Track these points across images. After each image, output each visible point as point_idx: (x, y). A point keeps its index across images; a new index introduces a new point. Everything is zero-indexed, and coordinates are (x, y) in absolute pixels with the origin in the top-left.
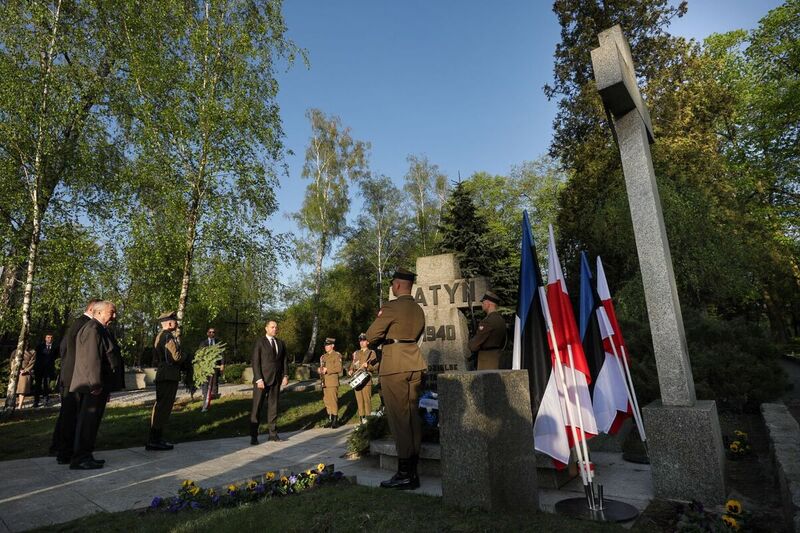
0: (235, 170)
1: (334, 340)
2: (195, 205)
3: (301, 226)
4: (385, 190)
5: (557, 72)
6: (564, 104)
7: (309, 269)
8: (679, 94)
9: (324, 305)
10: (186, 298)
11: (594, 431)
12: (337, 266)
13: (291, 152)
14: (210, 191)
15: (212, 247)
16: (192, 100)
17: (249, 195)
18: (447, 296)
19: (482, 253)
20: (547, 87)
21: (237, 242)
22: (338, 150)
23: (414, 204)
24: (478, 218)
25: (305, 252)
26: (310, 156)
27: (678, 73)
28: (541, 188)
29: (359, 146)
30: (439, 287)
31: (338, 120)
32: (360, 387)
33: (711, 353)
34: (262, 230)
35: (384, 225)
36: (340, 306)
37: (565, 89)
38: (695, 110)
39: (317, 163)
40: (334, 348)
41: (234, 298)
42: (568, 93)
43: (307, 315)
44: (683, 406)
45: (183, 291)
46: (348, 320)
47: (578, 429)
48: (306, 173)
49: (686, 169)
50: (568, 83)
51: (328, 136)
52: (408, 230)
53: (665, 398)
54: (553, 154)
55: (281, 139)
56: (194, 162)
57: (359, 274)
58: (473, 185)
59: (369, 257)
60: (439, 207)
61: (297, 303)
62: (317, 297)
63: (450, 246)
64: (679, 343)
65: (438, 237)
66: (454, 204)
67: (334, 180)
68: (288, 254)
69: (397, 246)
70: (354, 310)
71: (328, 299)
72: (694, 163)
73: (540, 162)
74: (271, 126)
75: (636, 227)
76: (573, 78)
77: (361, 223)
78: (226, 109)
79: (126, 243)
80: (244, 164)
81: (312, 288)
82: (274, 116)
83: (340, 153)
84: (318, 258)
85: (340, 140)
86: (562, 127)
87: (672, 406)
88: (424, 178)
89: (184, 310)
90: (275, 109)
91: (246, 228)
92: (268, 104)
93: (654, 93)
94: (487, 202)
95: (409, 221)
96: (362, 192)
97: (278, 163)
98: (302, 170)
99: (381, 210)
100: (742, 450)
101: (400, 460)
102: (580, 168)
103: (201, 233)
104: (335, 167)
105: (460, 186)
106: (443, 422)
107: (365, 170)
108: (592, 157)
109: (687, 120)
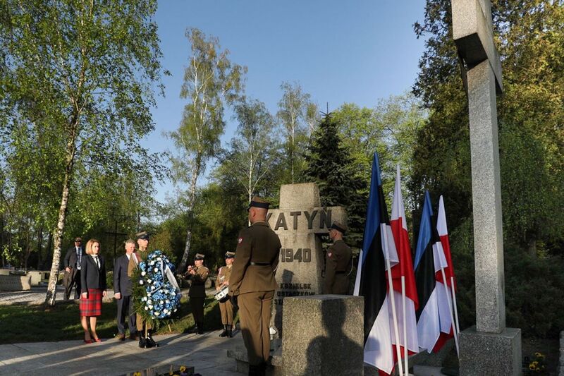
0: (112, 88)
1: (203, 256)
2: (74, 121)
3: (178, 145)
4: (258, 114)
5: (428, 10)
6: (431, 43)
7: (185, 187)
8: (538, 42)
9: (197, 221)
10: (66, 210)
11: (415, 350)
12: (211, 185)
13: (168, 73)
14: (89, 107)
15: (90, 162)
16: (72, 11)
17: (127, 114)
18: (306, 222)
19: (342, 183)
20: (417, 25)
21: (114, 158)
22: (216, 71)
23: (286, 131)
24: (342, 149)
25: (181, 170)
26: (189, 76)
27: (539, 20)
28: (404, 122)
29: (237, 69)
30: (299, 214)
31: (217, 41)
32: (223, 300)
33: (527, 286)
34: (138, 149)
35: (256, 148)
36: (212, 223)
37: (434, 27)
38: (549, 59)
39: (195, 83)
40: (203, 263)
41: (114, 210)
42: (436, 32)
43: (180, 230)
44: (492, 333)
45: (63, 203)
46: (218, 236)
47: (402, 348)
48: (184, 93)
49: (534, 116)
50: (437, 22)
51: (207, 57)
52: (278, 155)
53: (479, 326)
54: (416, 92)
55: (158, 59)
56: (73, 76)
57: (231, 194)
58: (342, 115)
59: (240, 179)
60: (309, 135)
61: (172, 217)
62: (190, 213)
63: (313, 174)
64: (497, 280)
65: (305, 165)
66: (320, 135)
67: (210, 101)
68: (162, 173)
69: (267, 169)
70: (225, 228)
71: (201, 215)
72: (541, 110)
73: (405, 97)
74: (149, 45)
75: (474, 173)
76: (442, 17)
77: (235, 146)
78: (103, 25)
79: (8, 154)
80: (121, 82)
81: (188, 204)
82: (151, 35)
83: (218, 75)
84: (192, 176)
85: (218, 62)
86: (427, 66)
87: (484, 332)
88: (296, 106)
89: (64, 221)
90: (154, 28)
91: (122, 146)
92: (146, 22)
93: (515, 39)
94: (353, 133)
95: (279, 147)
96: (237, 115)
97: (156, 83)
98: (180, 91)
99: (254, 134)
100: (538, 369)
101: (250, 366)
102: (439, 108)
103: (79, 149)
104: (212, 88)
105: (328, 118)
106: (286, 339)
107: (241, 94)
108: (451, 98)
109: (541, 68)
